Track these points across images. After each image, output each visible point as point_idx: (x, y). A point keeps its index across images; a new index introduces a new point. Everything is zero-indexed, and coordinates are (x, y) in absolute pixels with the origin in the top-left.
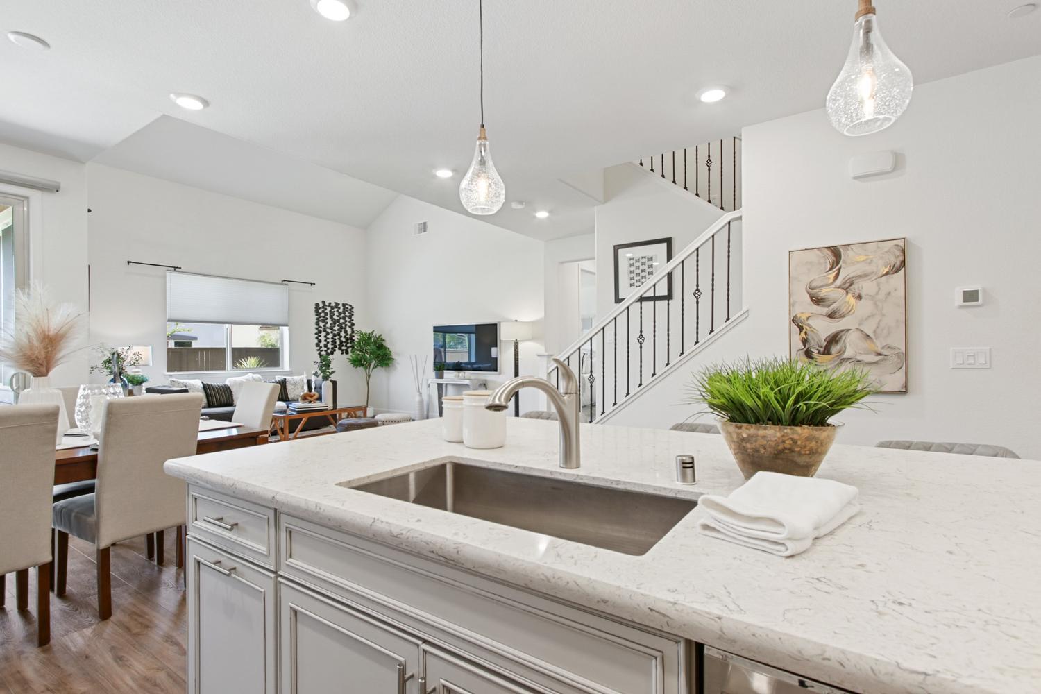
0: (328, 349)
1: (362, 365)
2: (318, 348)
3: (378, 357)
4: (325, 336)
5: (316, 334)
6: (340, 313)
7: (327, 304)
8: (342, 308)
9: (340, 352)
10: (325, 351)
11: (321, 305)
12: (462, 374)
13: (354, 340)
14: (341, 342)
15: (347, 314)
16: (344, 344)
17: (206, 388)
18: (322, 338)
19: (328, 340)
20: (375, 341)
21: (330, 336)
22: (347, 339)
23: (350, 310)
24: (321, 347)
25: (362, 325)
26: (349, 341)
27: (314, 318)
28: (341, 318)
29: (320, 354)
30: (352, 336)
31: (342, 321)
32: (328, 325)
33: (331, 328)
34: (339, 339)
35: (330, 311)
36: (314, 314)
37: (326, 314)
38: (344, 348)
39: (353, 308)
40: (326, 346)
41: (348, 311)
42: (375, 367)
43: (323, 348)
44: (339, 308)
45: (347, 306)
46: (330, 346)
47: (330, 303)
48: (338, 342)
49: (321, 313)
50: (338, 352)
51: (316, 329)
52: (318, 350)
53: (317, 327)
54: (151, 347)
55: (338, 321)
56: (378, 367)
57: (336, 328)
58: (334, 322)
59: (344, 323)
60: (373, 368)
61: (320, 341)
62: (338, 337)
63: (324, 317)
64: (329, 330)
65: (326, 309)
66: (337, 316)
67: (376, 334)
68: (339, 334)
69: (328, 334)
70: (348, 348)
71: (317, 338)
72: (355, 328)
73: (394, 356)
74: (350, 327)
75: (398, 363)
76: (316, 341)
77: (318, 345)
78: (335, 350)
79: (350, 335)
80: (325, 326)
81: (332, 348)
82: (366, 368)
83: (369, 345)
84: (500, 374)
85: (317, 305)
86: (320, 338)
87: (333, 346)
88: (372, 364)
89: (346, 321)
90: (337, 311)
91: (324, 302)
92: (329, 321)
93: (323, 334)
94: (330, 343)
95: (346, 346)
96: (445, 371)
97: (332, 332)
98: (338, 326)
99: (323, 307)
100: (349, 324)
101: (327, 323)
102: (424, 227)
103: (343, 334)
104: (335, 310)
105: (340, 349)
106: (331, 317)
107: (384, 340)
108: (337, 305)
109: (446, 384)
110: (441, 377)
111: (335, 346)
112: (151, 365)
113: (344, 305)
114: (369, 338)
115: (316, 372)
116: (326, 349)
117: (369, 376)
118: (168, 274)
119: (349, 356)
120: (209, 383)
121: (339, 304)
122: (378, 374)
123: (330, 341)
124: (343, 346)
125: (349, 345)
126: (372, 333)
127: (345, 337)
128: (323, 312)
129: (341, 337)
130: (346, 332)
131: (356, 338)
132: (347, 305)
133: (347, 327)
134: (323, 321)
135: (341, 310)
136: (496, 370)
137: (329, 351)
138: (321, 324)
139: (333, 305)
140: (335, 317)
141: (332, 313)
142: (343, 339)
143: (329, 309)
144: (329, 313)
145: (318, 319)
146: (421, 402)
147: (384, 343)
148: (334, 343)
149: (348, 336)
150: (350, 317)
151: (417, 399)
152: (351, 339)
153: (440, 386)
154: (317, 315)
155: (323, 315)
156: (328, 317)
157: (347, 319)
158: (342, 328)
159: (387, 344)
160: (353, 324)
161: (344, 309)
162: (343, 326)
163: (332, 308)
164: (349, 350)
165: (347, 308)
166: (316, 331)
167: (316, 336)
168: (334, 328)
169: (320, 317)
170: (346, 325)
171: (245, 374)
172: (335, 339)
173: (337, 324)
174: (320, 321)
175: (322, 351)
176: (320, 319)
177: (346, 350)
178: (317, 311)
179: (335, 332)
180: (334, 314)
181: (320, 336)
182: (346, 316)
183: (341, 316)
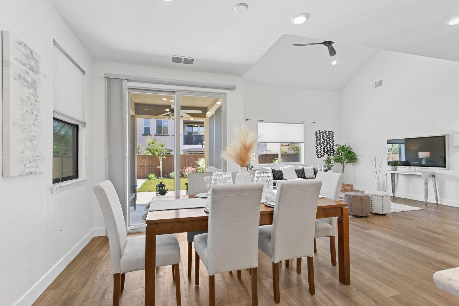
0: (322, 154)
1: (340, 162)
2: (317, 153)
3: (348, 158)
4: (320, 148)
5: (316, 146)
7: (321, 132)
8: (328, 133)
9: (327, 155)
10: (320, 155)
11: (318, 132)
12: (412, 168)
13: (334, 149)
14: (328, 150)
15: (331, 136)
16: (329, 151)
17: (273, 171)
18: (319, 148)
19: (321, 149)
20: (346, 149)
21: (323, 147)
22: (331, 149)
23: (332, 134)
24: (318, 153)
25: (339, 141)
26: (332, 150)
27: (315, 139)
28: (327, 138)
29: (318, 156)
30: (333, 147)
31: (328, 140)
32: (322, 142)
33: (323, 144)
34: (327, 149)
35: (323, 135)
37: (321, 136)
38: (329, 153)
39: (333, 133)
40: (320, 152)
41: (331, 134)
42: (347, 163)
44: (327, 133)
45: (330, 132)
46: (322, 152)
47: (322, 131)
48: (326, 150)
49: (318, 136)
51: (316, 144)
52: (317, 154)
53: (316, 143)
55: (326, 140)
56: (349, 163)
57: (325, 143)
58: (324, 140)
59: (329, 141)
61: (318, 150)
62: (326, 148)
63: (319, 138)
64: (322, 145)
65: (320, 134)
66: (326, 137)
67: (347, 146)
68: (326, 146)
69: (321, 146)
70: (331, 153)
71: (316, 148)
72: (335, 143)
73: (358, 157)
74: (332, 142)
75: (361, 161)
76: (316, 150)
77: (317, 152)
78: (325, 154)
79: (332, 146)
80: (320, 142)
81: (323, 153)
82: (342, 163)
83: (343, 151)
84: (449, 169)
85: (316, 132)
86: (318, 148)
87: (324, 152)
88: (346, 162)
89: (330, 140)
90: (326, 135)
91: (319, 131)
92: (322, 140)
93: (319, 146)
94: (323, 151)
95: (330, 152)
96: (398, 166)
97: (323, 146)
98: (326, 142)
99: (319, 133)
100: (331, 141)
101: (321, 141)
102: (380, 83)
103: (328, 146)
104: (325, 134)
105: (327, 153)
106: (323, 138)
107: (352, 149)
108: (326, 132)
109: (398, 174)
110: (396, 170)
111: (325, 152)
113: (329, 132)
114: (344, 148)
115: (325, 165)
116: (320, 154)
117: (344, 168)
118: (259, 123)
120: (274, 169)
121: (327, 131)
122: (349, 167)
123: (322, 149)
124: (328, 152)
125: (332, 152)
126: (345, 145)
127: (329, 148)
128: (319, 135)
129: (328, 147)
130: (330, 145)
131: (336, 148)
132: (331, 131)
133: (331, 143)
134: (319, 140)
135: (328, 134)
136: (445, 167)
137: (322, 155)
138: (318, 142)
139: (324, 132)
140: (325, 138)
141: (323, 136)
142: (329, 149)
143: (322, 134)
144: (322, 136)
145: (317, 139)
146: (379, 183)
147: (351, 150)
148: (324, 151)
149: (331, 147)
150: (332, 137)
151: (376, 181)
152: (332, 148)
153: (393, 175)
154: (316, 137)
155: (319, 137)
156: (322, 138)
157: (331, 138)
158: (328, 143)
159: (353, 151)
160: (333, 141)
161: (329, 134)
162: (329, 142)
163: (323, 133)
164: (332, 154)
165: (331, 133)
166: (316, 145)
167: (316, 147)
168: (324, 143)
169: (318, 138)
170: (330, 142)
171: (287, 165)
172: (325, 149)
173: (326, 141)
174: (318, 140)
175: (319, 155)
176: (318, 139)
177: (330, 154)
178: (316, 135)
179: (325, 145)
180: (324, 137)
181: (318, 147)
182: (330, 137)
183: (328, 137)
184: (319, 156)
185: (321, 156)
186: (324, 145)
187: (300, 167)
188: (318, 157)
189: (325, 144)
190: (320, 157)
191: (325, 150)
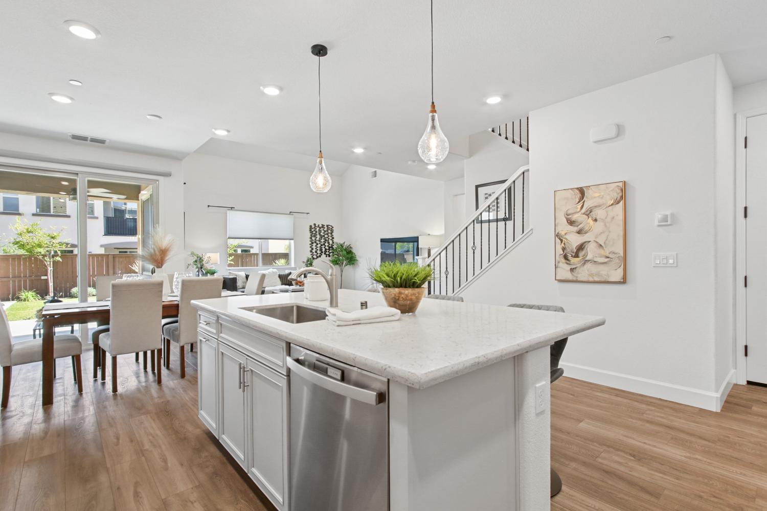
0: (318, 254)
1: (338, 264)
2: (311, 253)
4: (316, 246)
5: (310, 245)
6: (325, 231)
7: (317, 226)
8: (326, 228)
9: (325, 255)
11: (313, 227)
14: (326, 249)
15: (329, 231)
16: (328, 251)
18: (314, 247)
21: (319, 245)
22: (329, 248)
23: (332, 229)
24: (313, 253)
25: (338, 238)
26: (331, 249)
27: (309, 235)
28: (325, 234)
29: (312, 257)
30: (332, 245)
31: (326, 236)
32: (318, 239)
33: (319, 241)
34: (324, 247)
36: (309, 232)
37: (316, 232)
38: (327, 253)
39: (333, 227)
40: (316, 252)
41: (330, 229)
43: (315, 254)
46: (319, 252)
47: (319, 225)
48: (324, 250)
50: (324, 256)
51: (311, 241)
52: (311, 255)
54: (219, 254)
55: (324, 236)
57: (323, 240)
58: (321, 237)
60: (345, 266)
61: (313, 249)
62: (323, 246)
63: (315, 234)
65: (316, 229)
66: (323, 233)
68: (324, 245)
69: (317, 244)
70: (330, 253)
71: (311, 247)
72: (335, 240)
73: (357, 258)
76: (310, 249)
77: (311, 251)
78: (322, 255)
80: (315, 239)
82: (340, 266)
83: (342, 251)
85: (311, 226)
88: (344, 264)
91: (315, 224)
92: (318, 236)
93: (315, 244)
94: (319, 250)
99: (314, 228)
100: (331, 238)
101: (317, 238)
102: (375, 174)
103: (327, 244)
104: (322, 229)
105: (325, 254)
106: (320, 234)
107: (352, 248)
108: (323, 226)
111: (322, 252)
112: (219, 263)
113: (327, 226)
117: (342, 271)
118: (228, 211)
119: (330, 258)
123: (318, 248)
125: (330, 251)
126: (344, 243)
127: (328, 246)
128: (314, 230)
129: (325, 246)
130: (329, 243)
131: (335, 247)
132: (329, 225)
133: (330, 240)
134: (314, 236)
135: (325, 229)
137: (318, 255)
138: (313, 238)
139: (320, 226)
140: (322, 234)
141: (320, 231)
142: (327, 248)
143: (318, 229)
144: (318, 231)
145: (311, 235)
147: (352, 250)
148: (321, 250)
149: (330, 246)
150: (331, 234)
152: (332, 247)
155: (314, 232)
156: (318, 233)
157: (329, 235)
158: (326, 240)
159: (354, 251)
160: (333, 238)
162: (327, 239)
163: (320, 228)
164: (331, 254)
166: (310, 243)
168: (321, 241)
169: (313, 234)
171: (269, 269)
172: (322, 248)
173: (323, 238)
177: (329, 255)
178: (310, 230)
179: (322, 243)
181: (312, 245)
182: (329, 233)
184: (315, 257)
185: (317, 257)
187: (286, 271)
188: (313, 259)
190: (316, 259)
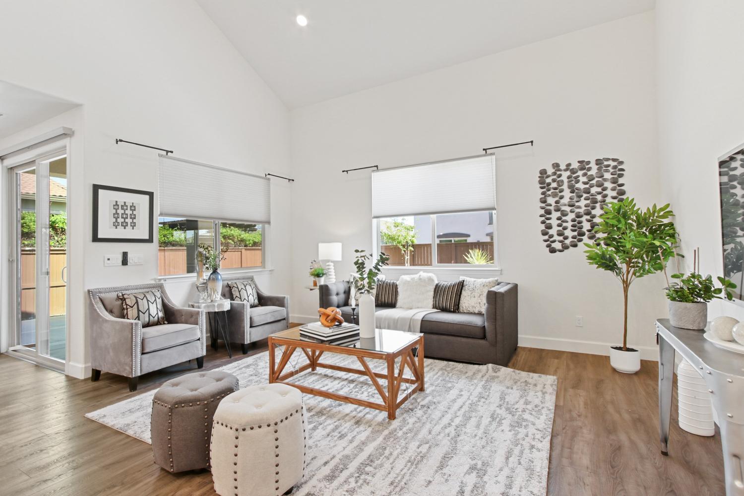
0: (566, 238)
2: (546, 237)
4: (559, 219)
5: (541, 216)
6: (591, 178)
7: (563, 167)
8: (595, 167)
9: (592, 242)
10: (560, 242)
11: (550, 171)
14: (594, 225)
15: (608, 175)
18: (554, 222)
19: (564, 224)
21: (572, 216)
23: (615, 167)
24: (551, 236)
27: (538, 193)
28: (592, 186)
29: (548, 246)
31: (594, 190)
32: (566, 200)
33: (572, 205)
34: (589, 221)
35: (570, 177)
36: (538, 186)
37: (560, 183)
39: (621, 163)
40: (561, 234)
41: (609, 170)
43: (556, 238)
44: (590, 169)
45: (606, 163)
46: (569, 233)
47: (569, 165)
48: (586, 226)
49: (549, 184)
51: (542, 208)
52: (545, 241)
53: (543, 205)
55: (587, 191)
57: (583, 203)
58: (578, 193)
59: (600, 193)
61: (549, 227)
62: (586, 218)
63: (555, 189)
64: (567, 209)
65: (560, 176)
66: (585, 183)
68: (588, 213)
69: (564, 214)
71: (543, 222)
74: (613, 198)
76: (543, 227)
77: (545, 233)
78: (580, 240)
80: (557, 202)
81: (574, 237)
85: (543, 172)
86: (548, 222)
87: (576, 233)
89: (605, 189)
90: (585, 174)
91: (556, 166)
92: (567, 194)
93: (555, 215)
94: (570, 228)
97: (572, 212)
98: (586, 199)
99: (554, 174)
100: (612, 193)
101: (562, 197)
103: (597, 212)
104: (580, 173)
105: (591, 237)
106: (572, 187)
108: (583, 165)
111: (581, 234)
113: (599, 162)
116: (561, 238)
121: (588, 163)
123: (569, 225)
128: (555, 180)
129: (594, 217)
132: (608, 160)
133: (609, 199)
134: (554, 195)
135: (594, 172)
137: (568, 242)
138: (551, 200)
139: (575, 165)
140: (580, 186)
141: (573, 179)
143: (565, 175)
144: (566, 181)
145: (544, 193)
148: (578, 227)
150: (615, 180)
154: (542, 188)
156: (565, 187)
157: (608, 185)
158: (595, 201)
160: (622, 192)
161: (599, 169)
162: (599, 197)
163: (574, 172)
165: (608, 166)
166: (542, 212)
167: (543, 218)
168: (577, 204)
169: (549, 190)
170: (605, 196)
172: (580, 222)
173: (585, 195)
174: (549, 196)
175: (554, 241)
176: (549, 193)
178: (542, 182)
179: (581, 210)
180: (577, 182)
181: (549, 219)
182: (605, 180)
183: (594, 182)
184: (557, 246)
185: (565, 247)
186: (577, 210)
187: (461, 277)
188: (553, 251)
189: (579, 207)
190: (560, 251)
191: (581, 228)
